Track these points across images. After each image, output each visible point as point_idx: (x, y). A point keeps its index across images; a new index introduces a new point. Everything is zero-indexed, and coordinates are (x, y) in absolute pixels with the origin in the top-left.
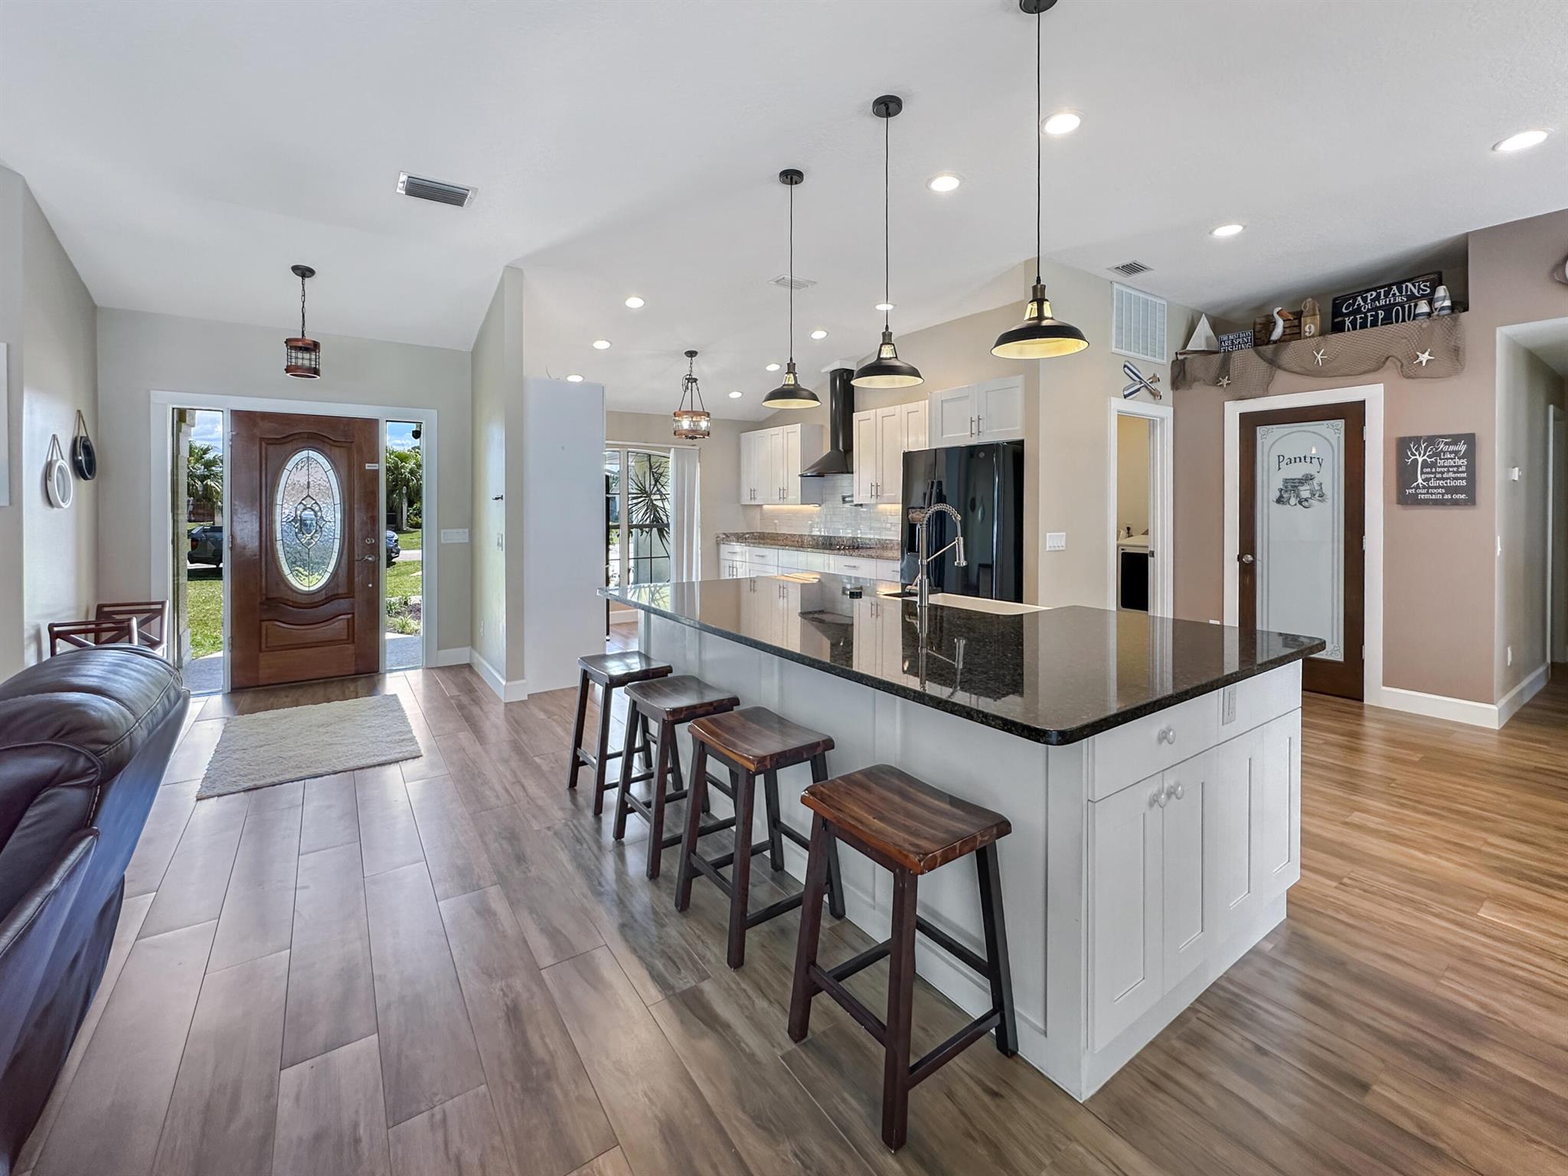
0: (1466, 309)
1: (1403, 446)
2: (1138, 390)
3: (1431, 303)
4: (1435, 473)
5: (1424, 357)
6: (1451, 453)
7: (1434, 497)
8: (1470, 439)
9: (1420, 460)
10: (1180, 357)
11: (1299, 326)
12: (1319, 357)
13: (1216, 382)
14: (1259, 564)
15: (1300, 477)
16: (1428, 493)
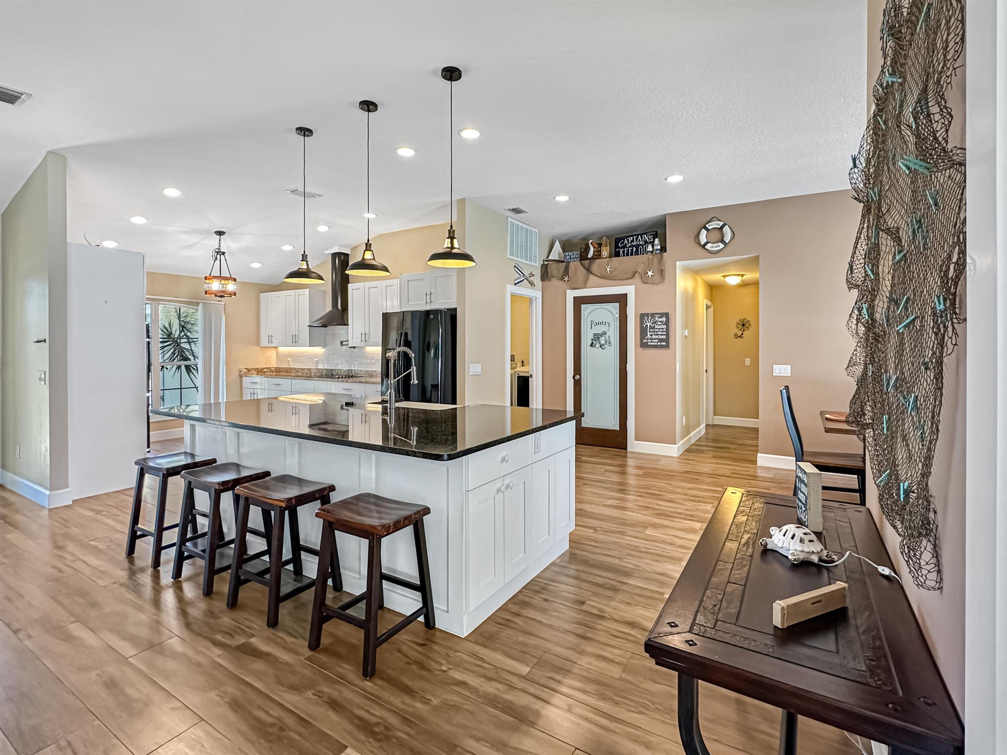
0: (666, 251)
1: (643, 317)
2: (522, 281)
3: (653, 246)
4: (654, 332)
5: (650, 273)
6: (660, 322)
7: (654, 344)
8: (667, 315)
9: (649, 325)
10: (546, 263)
11: (600, 251)
12: (608, 269)
13: (562, 279)
14: (582, 380)
15: (600, 333)
16: (651, 342)
